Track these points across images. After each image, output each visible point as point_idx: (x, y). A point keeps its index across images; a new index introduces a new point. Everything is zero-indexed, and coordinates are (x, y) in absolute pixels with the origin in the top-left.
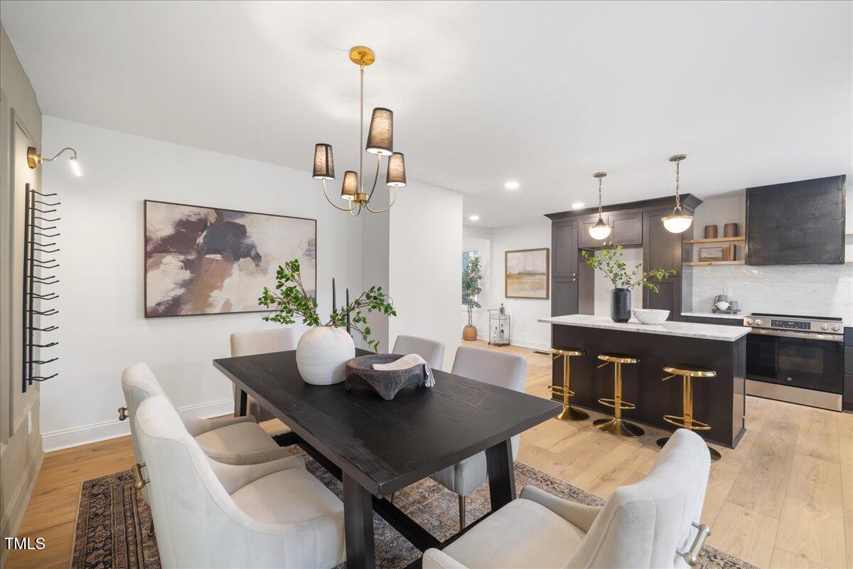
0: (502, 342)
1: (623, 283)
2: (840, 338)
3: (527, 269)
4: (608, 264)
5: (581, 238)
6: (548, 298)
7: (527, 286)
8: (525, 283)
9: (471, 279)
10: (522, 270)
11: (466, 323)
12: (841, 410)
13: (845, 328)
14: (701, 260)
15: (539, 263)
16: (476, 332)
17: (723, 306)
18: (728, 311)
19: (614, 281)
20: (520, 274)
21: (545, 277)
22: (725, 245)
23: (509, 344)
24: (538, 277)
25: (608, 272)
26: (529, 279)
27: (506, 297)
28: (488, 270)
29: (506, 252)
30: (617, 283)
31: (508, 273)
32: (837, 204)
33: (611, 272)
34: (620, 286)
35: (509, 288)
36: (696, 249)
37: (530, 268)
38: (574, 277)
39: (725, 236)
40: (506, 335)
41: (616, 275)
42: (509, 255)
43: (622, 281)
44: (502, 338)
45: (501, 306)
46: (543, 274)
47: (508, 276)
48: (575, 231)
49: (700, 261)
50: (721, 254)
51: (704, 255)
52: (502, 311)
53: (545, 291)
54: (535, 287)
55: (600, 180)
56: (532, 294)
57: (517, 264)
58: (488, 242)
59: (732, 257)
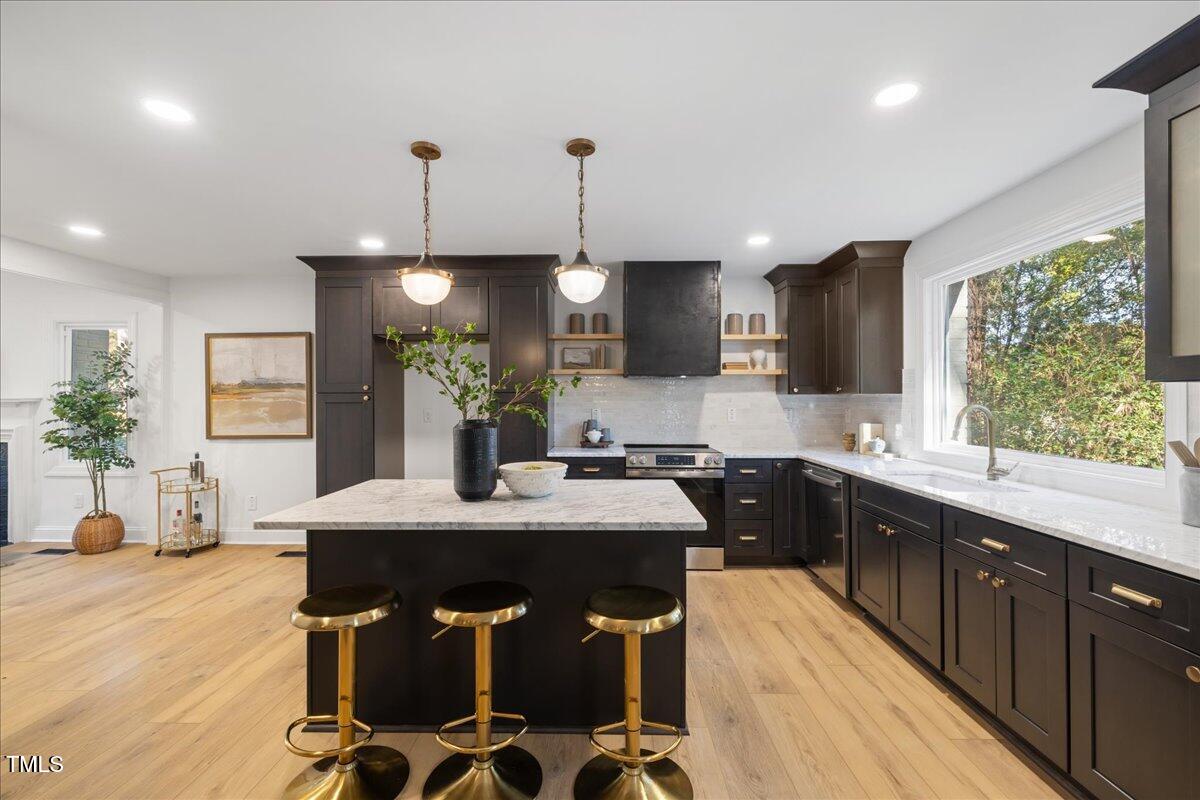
0: (196, 542)
1: (480, 408)
2: (721, 474)
3: (263, 375)
4: (448, 363)
5: (379, 314)
6: (310, 436)
7: (261, 412)
8: (258, 405)
9: (97, 398)
10: (250, 378)
11: (89, 508)
12: (722, 568)
13: (726, 459)
14: (564, 366)
15: (292, 363)
16: (122, 528)
17: (595, 436)
18: (600, 444)
19: (461, 403)
20: (244, 385)
21: (304, 393)
22: (593, 346)
23: (216, 545)
24: (287, 392)
25: (447, 382)
26: (270, 397)
27: (209, 436)
28: (158, 376)
29: (208, 337)
30: (468, 407)
31: (214, 381)
32: (714, 298)
33: (454, 382)
34: (472, 414)
35: (215, 416)
36: (557, 348)
37: (269, 373)
38: (366, 393)
39: (594, 331)
40: (207, 524)
41: (466, 389)
42: (216, 343)
43: (478, 403)
44: (198, 533)
45: (194, 460)
46: (300, 386)
47: (211, 390)
48: (366, 299)
49: (563, 368)
50: (589, 358)
51: (569, 359)
52: (197, 470)
53: (305, 420)
54: (279, 414)
55: (427, 163)
56: (274, 429)
57: (234, 363)
58: (157, 310)
59: (603, 365)
